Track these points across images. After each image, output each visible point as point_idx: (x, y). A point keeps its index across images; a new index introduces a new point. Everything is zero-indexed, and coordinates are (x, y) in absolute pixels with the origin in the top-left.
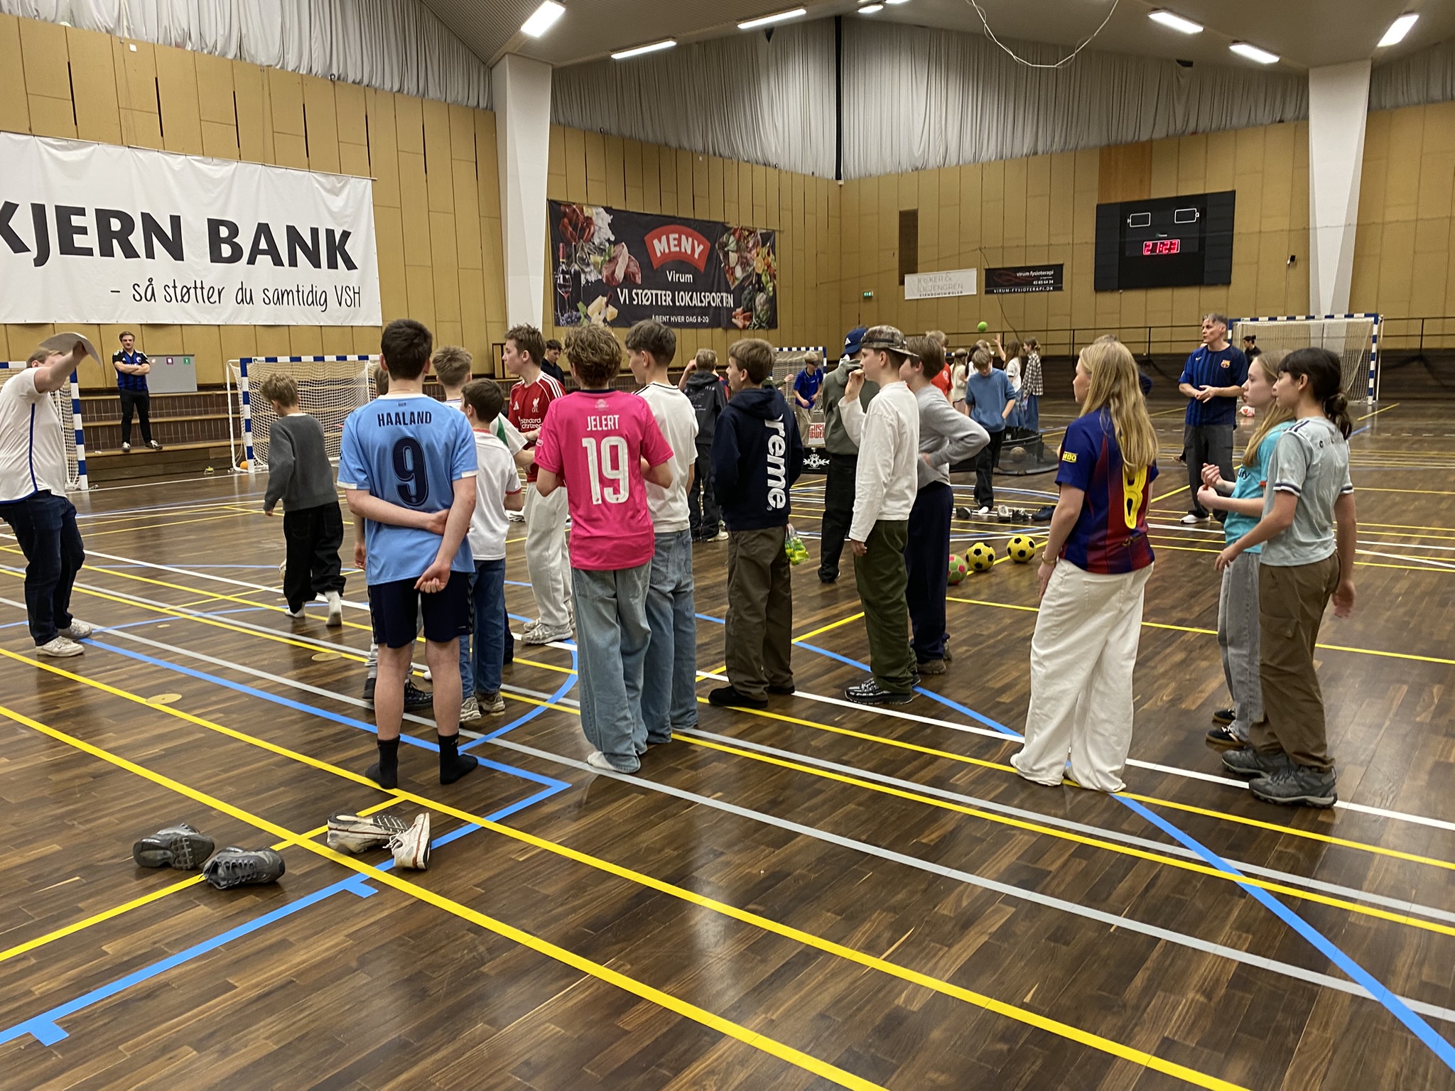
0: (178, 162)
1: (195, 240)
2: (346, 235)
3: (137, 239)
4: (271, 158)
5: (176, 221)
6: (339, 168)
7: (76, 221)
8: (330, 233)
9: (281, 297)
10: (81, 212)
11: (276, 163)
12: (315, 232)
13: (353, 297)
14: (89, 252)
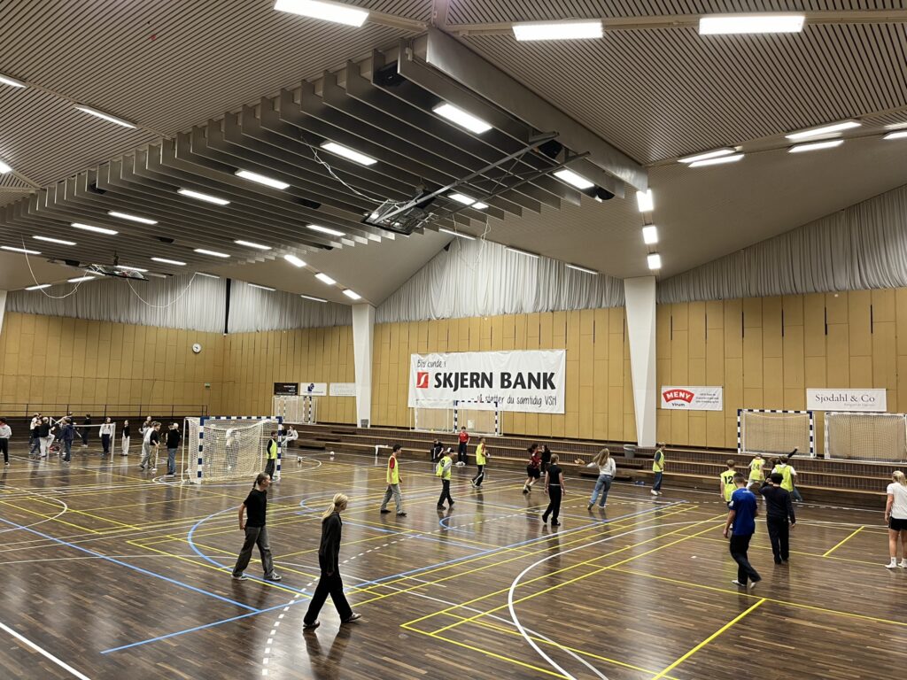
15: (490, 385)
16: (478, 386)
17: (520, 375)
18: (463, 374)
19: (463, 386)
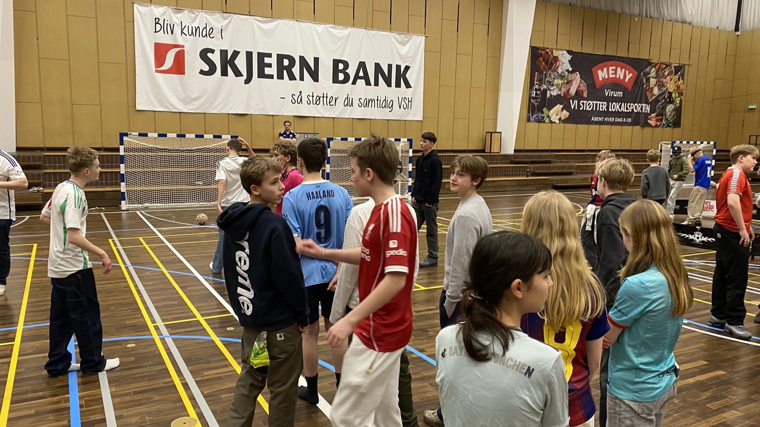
0: (320, 28)
1: (325, 71)
2: (407, 68)
3: (296, 70)
4: (370, 25)
5: (316, 60)
6: (407, 30)
7: (267, 60)
8: (398, 67)
9: (368, 103)
10: (270, 55)
11: (372, 28)
12: (390, 66)
13: (407, 103)
14: (271, 77)
15: (315, 78)
16: (292, 77)
17: (362, 65)
18: (261, 56)
19: (262, 75)
